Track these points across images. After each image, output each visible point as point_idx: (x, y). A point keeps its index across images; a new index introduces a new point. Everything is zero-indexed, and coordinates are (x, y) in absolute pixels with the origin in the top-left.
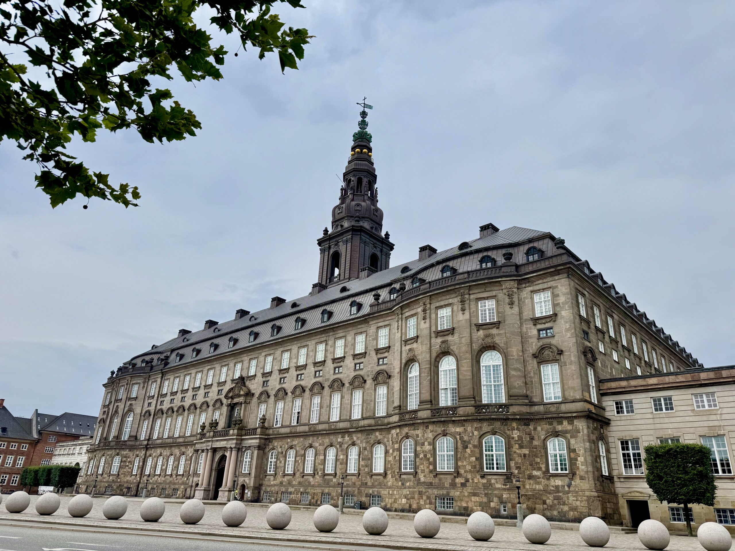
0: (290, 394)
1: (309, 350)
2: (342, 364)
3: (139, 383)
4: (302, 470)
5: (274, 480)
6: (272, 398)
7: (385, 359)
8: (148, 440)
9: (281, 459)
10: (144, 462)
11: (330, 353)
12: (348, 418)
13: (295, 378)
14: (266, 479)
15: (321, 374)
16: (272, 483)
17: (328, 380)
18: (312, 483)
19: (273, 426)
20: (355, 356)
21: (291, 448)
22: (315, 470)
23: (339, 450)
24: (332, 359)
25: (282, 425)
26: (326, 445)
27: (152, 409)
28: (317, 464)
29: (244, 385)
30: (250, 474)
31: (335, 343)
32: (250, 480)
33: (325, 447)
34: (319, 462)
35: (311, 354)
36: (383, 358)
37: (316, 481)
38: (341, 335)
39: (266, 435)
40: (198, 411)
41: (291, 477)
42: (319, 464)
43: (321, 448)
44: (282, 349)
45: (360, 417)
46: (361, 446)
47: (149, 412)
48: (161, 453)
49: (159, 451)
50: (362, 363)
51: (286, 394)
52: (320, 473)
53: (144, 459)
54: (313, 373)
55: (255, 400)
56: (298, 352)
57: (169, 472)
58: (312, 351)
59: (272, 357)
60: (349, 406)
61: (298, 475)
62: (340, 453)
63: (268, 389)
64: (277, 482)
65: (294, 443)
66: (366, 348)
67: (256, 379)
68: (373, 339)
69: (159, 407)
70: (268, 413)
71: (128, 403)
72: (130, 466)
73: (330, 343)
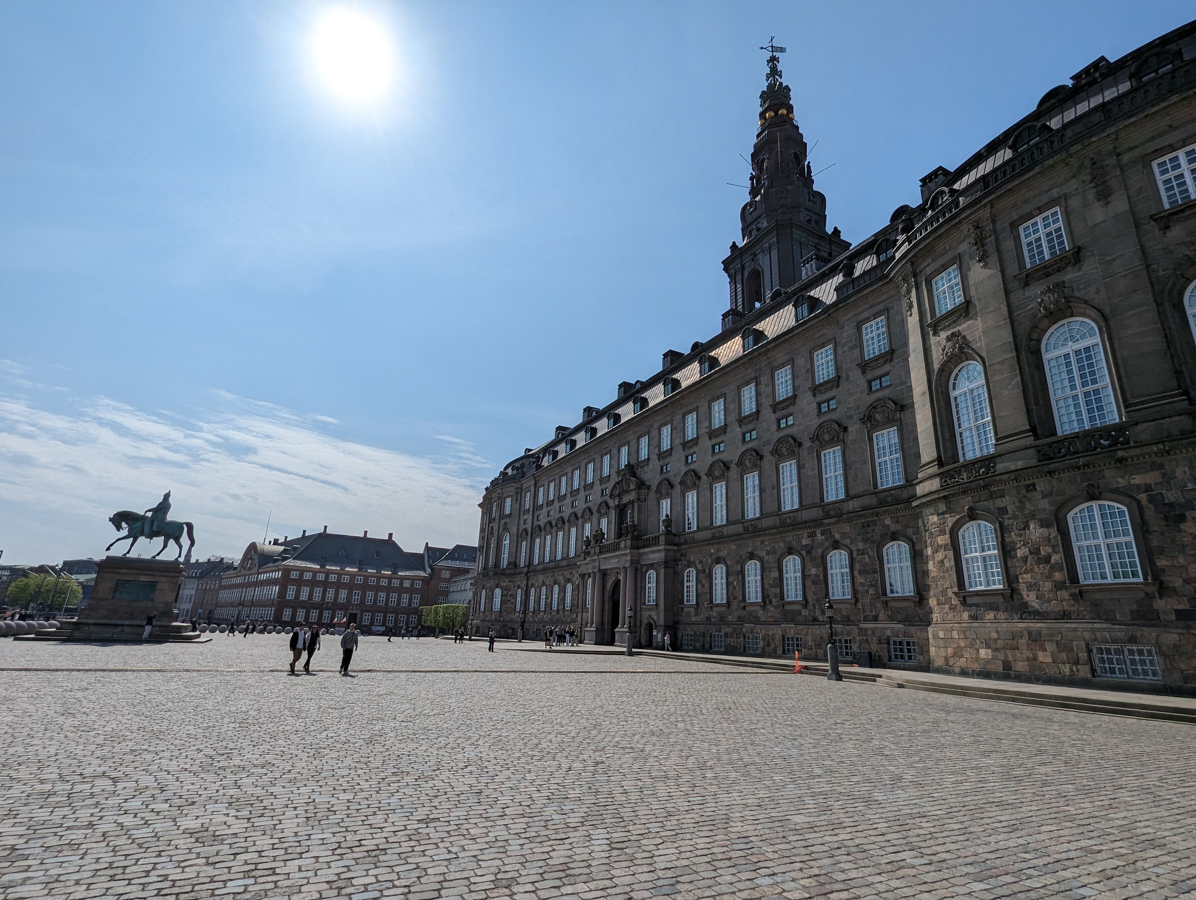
0: (704, 478)
1: (728, 401)
2: (791, 409)
3: (512, 496)
4: (741, 598)
5: (696, 615)
6: (678, 488)
7: (883, 379)
8: (529, 566)
9: (704, 582)
10: (527, 594)
11: (767, 396)
12: (818, 500)
13: (710, 450)
14: (683, 614)
15: (754, 437)
16: (694, 619)
17: (769, 442)
18: (763, 619)
19: (684, 530)
20: (816, 390)
21: (718, 561)
22: (764, 596)
23: (807, 559)
24: (771, 406)
25: (698, 528)
26: (779, 553)
27: (529, 526)
28: (766, 587)
29: (634, 475)
30: (657, 605)
31: (773, 377)
32: (658, 614)
33: (777, 557)
34: (771, 582)
35: (732, 406)
36: (880, 378)
37: (769, 614)
38: (782, 360)
39: (675, 545)
40: (580, 521)
41: (723, 609)
42: (771, 586)
43: (770, 559)
44: (682, 412)
45: (842, 496)
46: (853, 547)
47: (526, 530)
48: (543, 582)
49: (541, 578)
50: (834, 398)
51: (699, 478)
52: (774, 600)
53: (526, 591)
54: (740, 437)
55: (652, 495)
56: (710, 409)
57: (555, 607)
58: (734, 401)
59: (669, 426)
60: (817, 480)
61: (734, 605)
62: (809, 564)
63: (670, 475)
64: (702, 617)
65: (724, 553)
66: (837, 368)
67: (651, 464)
68: (851, 348)
69: (536, 523)
70: (674, 512)
71: (502, 522)
72: (512, 601)
73: (764, 379)
